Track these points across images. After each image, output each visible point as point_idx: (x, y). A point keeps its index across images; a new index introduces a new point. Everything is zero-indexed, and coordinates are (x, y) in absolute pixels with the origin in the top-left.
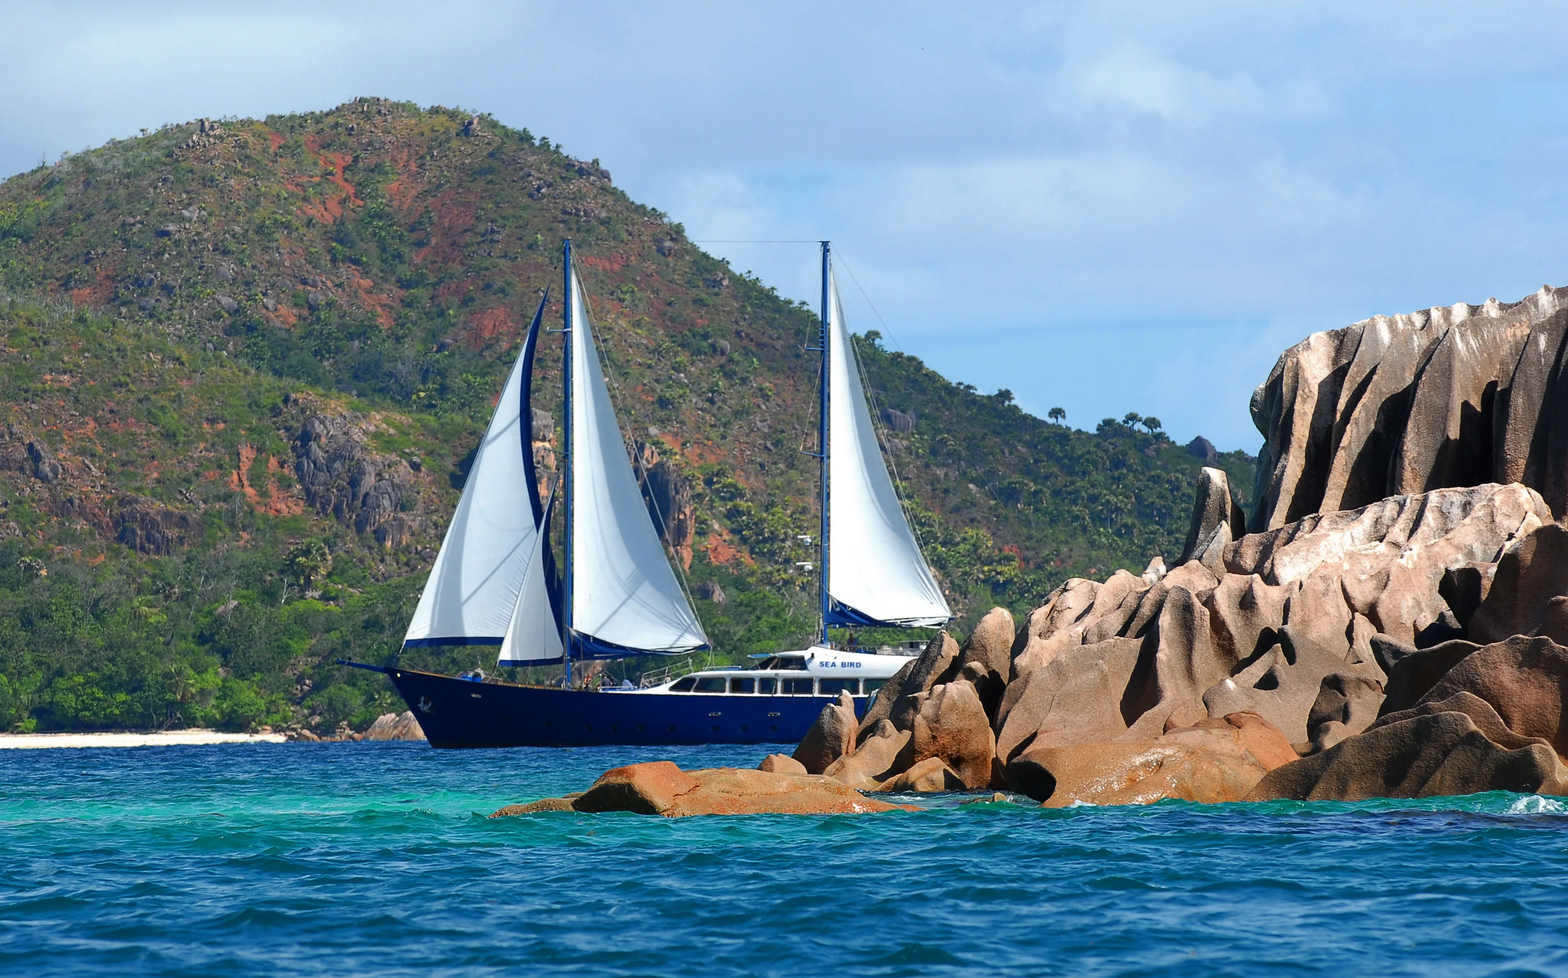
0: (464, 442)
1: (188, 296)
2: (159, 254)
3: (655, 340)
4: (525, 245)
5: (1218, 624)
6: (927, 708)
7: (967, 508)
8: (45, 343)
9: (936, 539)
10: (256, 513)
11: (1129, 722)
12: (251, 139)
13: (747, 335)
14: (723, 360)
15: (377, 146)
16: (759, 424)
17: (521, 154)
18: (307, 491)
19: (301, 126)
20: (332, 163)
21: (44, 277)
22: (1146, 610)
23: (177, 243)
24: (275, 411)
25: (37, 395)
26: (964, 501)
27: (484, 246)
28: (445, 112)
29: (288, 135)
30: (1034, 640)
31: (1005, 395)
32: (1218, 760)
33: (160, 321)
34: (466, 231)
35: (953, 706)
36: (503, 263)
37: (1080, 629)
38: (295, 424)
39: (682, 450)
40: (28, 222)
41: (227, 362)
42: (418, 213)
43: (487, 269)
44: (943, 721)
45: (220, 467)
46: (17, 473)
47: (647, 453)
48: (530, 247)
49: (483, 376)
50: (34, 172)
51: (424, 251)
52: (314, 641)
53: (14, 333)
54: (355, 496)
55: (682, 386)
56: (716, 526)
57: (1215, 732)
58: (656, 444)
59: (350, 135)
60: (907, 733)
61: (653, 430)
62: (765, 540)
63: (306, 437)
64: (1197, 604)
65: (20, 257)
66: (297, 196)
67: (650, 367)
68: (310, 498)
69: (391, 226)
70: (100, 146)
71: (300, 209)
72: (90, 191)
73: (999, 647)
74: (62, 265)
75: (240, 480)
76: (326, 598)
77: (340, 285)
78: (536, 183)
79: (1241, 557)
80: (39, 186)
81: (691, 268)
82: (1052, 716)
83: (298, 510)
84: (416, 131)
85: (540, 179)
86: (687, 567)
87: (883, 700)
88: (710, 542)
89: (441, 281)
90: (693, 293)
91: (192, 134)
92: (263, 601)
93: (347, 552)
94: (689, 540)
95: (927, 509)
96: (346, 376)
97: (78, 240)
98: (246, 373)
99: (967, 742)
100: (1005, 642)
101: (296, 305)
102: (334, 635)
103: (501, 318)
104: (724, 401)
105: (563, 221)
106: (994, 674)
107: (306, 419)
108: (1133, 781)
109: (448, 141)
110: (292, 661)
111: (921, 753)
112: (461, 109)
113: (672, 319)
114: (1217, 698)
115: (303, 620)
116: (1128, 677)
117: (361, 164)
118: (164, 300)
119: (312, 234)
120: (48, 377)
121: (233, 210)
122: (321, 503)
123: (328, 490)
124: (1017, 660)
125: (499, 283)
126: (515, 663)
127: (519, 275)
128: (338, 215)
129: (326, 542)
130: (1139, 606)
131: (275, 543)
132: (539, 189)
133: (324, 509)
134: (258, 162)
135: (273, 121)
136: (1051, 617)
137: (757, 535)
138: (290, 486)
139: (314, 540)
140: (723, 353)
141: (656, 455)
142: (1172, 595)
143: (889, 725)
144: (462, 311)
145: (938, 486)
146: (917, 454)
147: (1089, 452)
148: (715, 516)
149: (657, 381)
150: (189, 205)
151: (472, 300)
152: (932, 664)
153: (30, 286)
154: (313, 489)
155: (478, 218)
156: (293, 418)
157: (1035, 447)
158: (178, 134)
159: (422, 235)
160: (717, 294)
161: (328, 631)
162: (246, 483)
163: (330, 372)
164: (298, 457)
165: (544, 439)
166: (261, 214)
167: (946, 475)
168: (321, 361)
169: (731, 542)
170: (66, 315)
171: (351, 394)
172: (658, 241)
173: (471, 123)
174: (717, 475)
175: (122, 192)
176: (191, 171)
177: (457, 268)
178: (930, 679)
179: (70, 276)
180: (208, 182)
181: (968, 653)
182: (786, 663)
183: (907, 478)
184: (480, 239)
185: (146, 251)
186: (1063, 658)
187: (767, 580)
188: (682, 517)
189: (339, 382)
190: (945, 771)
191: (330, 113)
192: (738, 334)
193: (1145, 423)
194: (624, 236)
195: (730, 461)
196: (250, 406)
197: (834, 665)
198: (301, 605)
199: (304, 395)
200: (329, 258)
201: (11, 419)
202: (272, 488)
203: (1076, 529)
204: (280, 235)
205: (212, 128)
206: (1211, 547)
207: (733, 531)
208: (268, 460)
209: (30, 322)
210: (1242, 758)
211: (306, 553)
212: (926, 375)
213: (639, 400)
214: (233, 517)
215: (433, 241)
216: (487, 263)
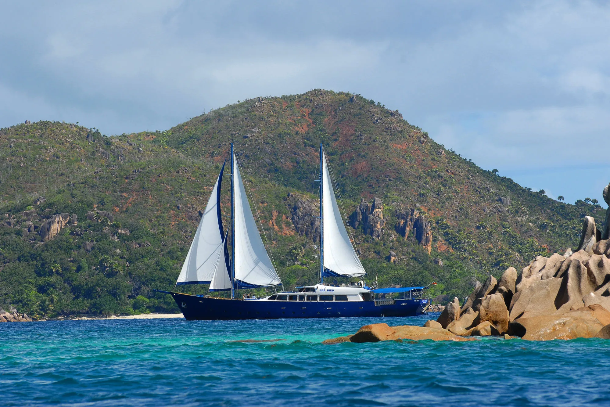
0: (351, 209)
1: (254, 159)
2: (244, 144)
3: (418, 173)
4: (372, 140)
5: (590, 273)
6: (484, 303)
7: (529, 232)
8: (205, 176)
9: (518, 243)
10: (278, 235)
11: (558, 308)
12: (276, 104)
13: (451, 171)
14: (442, 180)
15: (320, 106)
16: (455, 202)
17: (371, 108)
18: (296, 227)
19: (294, 99)
20: (304, 112)
21: (205, 153)
22: (564, 268)
23: (250, 141)
24: (284, 199)
25: (202, 194)
26: (528, 229)
27: (358, 141)
28: (344, 94)
29: (289, 102)
30: (524, 279)
31: (542, 192)
32: (586, 322)
33: (245, 168)
34: (352, 135)
35: (494, 303)
36: (365, 147)
37: (540, 275)
38: (292, 204)
39: (428, 211)
40: (199, 134)
41: (268, 182)
42: (335, 129)
43: (359, 149)
44: (490, 308)
45: (266, 219)
46: (195, 221)
47: (415, 213)
48: (374, 141)
49: (358, 186)
50: (201, 116)
51: (337, 143)
52: (298, 279)
53: (194, 172)
54: (313, 229)
55: (427, 189)
56: (440, 238)
57: (585, 312)
58: (418, 210)
59: (311, 102)
60: (477, 312)
61: (418, 205)
62: (457, 243)
63: (295, 208)
64: (582, 265)
65: (196, 146)
66: (293, 123)
67: (416, 182)
68: (297, 229)
69: (325, 134)
70: (224, 107)
71: (293, 128)
72: (220, 123)
73: (511, 281)
74: (211, 148)
75: (273, 223)
76: (302, 264)
77: (307, 155)
78: (376, 119)
79: (599, 248)
80: (203, 121)
81: (431, 148)
82: (529, 306)
83: (293, 234)
84: (333, 101)
85: (377, 117)
86: (429, 253)
87: (470, 301)
88: (438, 244)
89: (343, 153)
90: (432, 156)
91: (255, 103)
92: (280, 266)
93: (310, 248)
94: (430, 243)
95: (515, 232)
96: (310, 186)
97: (216, 140)
98: (275, 186)
99: (499, 315)
100: (513, 279)
101: (292, 162)
102: (305, 277)
103: (364, 166)
104: (443, 195)
105: (386, 132)
106: (510, 291)
107: (295, 202)
108: (554, 330)
109: (345, 104)
110: (291, 287)
111: (482, 319)
112: (350, 93)
113: (424, 166)
114: (588, 300)
115: (294, 272)
116: (557, 292)
117: (314, 112)
118: (246, 160)
119: (297, 137)
120: (206, 188)
121: (270, 129)
122: (301, 231)
123: (303, 226)
124: (518, 286)
125: (363, 154)
126: (215, 290)
127: (370, 151)
128: (307, 130)
129: (303, 245)
130: (561, 266)
131: (285, 245)
132: (377, 121)
133: (302, 233)
134: (279, 112)
135: (284, 97)
136: (530, 270)
137: (455, 241)
138: (290, 225)
139: (298, 244)
140: (442, 177)
141: (418, 213)
142: (573, 263)
143: (471, 310)
144: (350, 163)
145: (519, 224)
146: (511, 212)
147: (572, 212)
148: (440, 235)
149: (419, 187)
150: (255, 127)
151: (354, 159)
152: (487, 287)
153: (200, 156)
154: (298, 226)
155: (356, 131)
156: (291, 202)
157: (553, 210)
158: (251, 103)
159: (336, 137)
160: (440, 157)
161: (303, 276)
162: (275, 224)
163: (304, 185)
164: (293, 215)
165: (379, 208)
166: (281, 129)
167: (521, 220)
168: (301, 181)
169: (445, 244)
170: (211, 166)
171: (311, 193)
172: (419, 138)
173: (353, 97)
174: (440, 220)
175: (231, 123)
176: (255, 115)
177: (349, 149)
178: (487, 292)
179: (213, 152)
180: (261, 119)
181: (500, 283)
182: (308, 290)
183: (507, 221)
184: (356, 138)
185: (240, 143)
186: (533, 285)
187: (458, 257)
188: (428, 235)
189: (307, 189)
190: (491, 326)
191: (304, 95)
192: (447, 171)
193: (592, 202)
194: (407, 136)
195: (445, 215)
196: (276, 197)
197: (324, 290)
198: (294, 267)
199: (294, 193)
200: (303, 145)
201: (193, 202)
202: (284, 226)
203: (568, 239)
204: (287, 138)
205: (263, 100)
206: (589, 245)
207: (446, 240)
208: (282, 216)
209: (199, 169)
210: (595, 321)
211: (295, 249)
212: (514, 185)
213: (413, 194)
214: (270, 236)
215: (340, 139)
216: (359, 147)
